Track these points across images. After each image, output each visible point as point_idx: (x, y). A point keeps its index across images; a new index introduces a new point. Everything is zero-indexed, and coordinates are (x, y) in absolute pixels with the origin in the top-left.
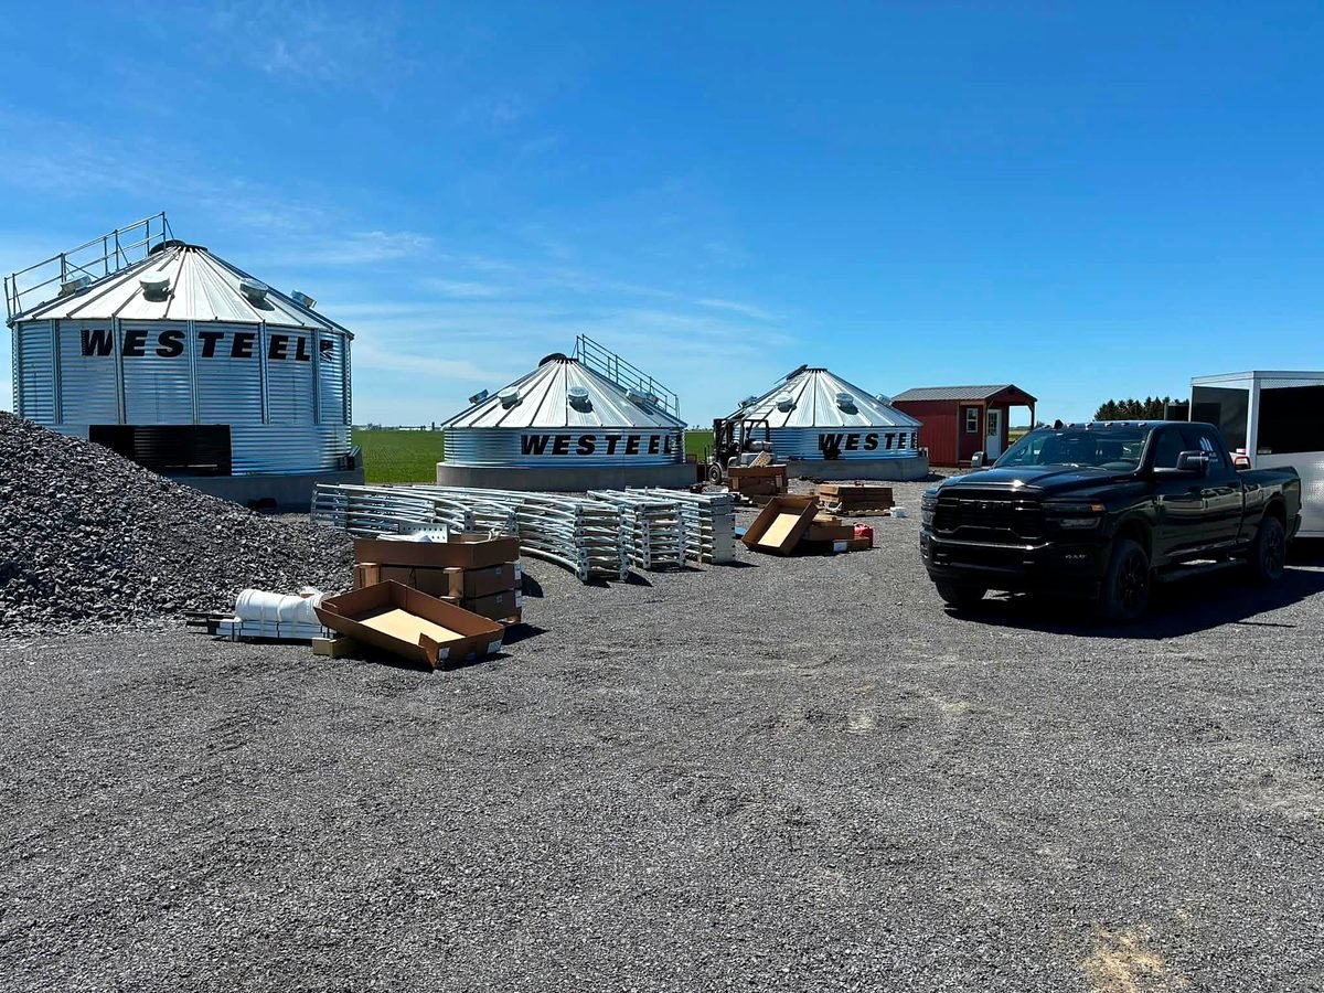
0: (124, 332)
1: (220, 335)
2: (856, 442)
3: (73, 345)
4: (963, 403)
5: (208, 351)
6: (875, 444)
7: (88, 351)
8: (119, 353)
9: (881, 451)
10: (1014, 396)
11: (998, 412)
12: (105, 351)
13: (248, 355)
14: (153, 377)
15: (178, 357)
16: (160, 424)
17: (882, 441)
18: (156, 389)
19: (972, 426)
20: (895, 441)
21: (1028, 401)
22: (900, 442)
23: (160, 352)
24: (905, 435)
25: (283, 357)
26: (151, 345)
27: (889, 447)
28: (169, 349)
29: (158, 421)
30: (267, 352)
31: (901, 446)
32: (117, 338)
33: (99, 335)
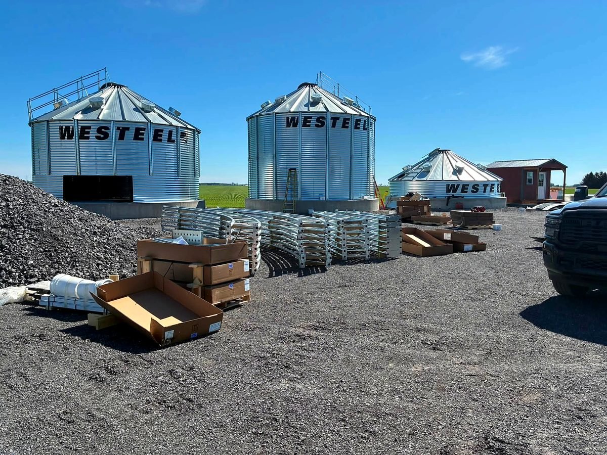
0: (80, 127)
1: (128, 129)
2: (467, 189)
3: (55, 133)
4: (525, 169)
5: (122, 137)
6: (477, 190)
7: (62, 137)
8: (77, 138)
9: (480, 194)
10: (555, 165)
11: (544, 174)
12: (70, 137)
13: (142, 139)
14: (94, 150)
15: (106, 140)
16: (98, 175)
17: (481, 188)
18: (95, 157)
19: (530, 181)
20: (488, 188)
21: (563, 168)
22: (491, 189)
23: (98, 138)
24: (494, 185)
25: (160, 140)
26: (93, 133)
27: (485, 191)
28: (102, 136)
29: (97, 173)
30: (152, 139)
31: (491, 191)
32: (76, 130)
33: (68, 128)
